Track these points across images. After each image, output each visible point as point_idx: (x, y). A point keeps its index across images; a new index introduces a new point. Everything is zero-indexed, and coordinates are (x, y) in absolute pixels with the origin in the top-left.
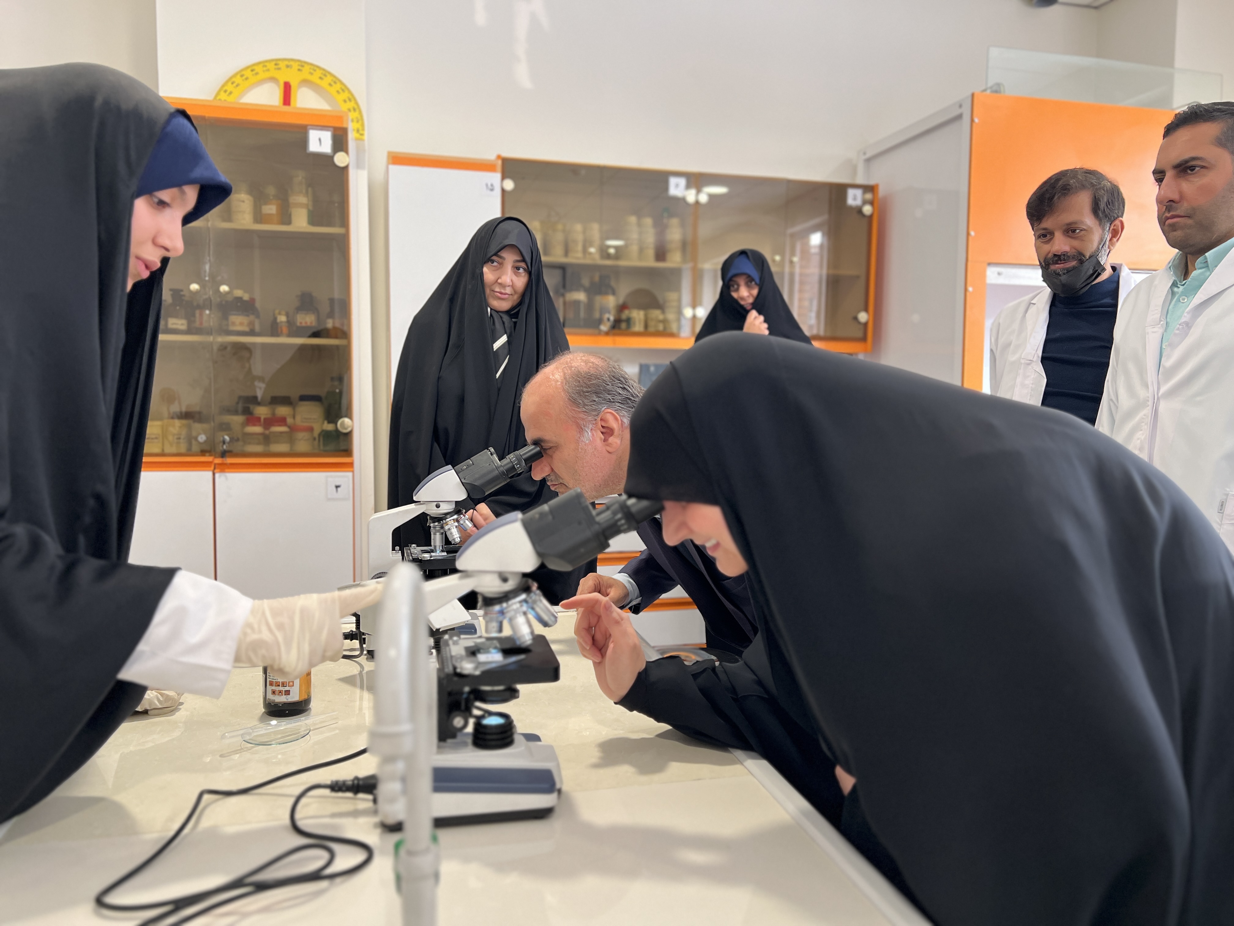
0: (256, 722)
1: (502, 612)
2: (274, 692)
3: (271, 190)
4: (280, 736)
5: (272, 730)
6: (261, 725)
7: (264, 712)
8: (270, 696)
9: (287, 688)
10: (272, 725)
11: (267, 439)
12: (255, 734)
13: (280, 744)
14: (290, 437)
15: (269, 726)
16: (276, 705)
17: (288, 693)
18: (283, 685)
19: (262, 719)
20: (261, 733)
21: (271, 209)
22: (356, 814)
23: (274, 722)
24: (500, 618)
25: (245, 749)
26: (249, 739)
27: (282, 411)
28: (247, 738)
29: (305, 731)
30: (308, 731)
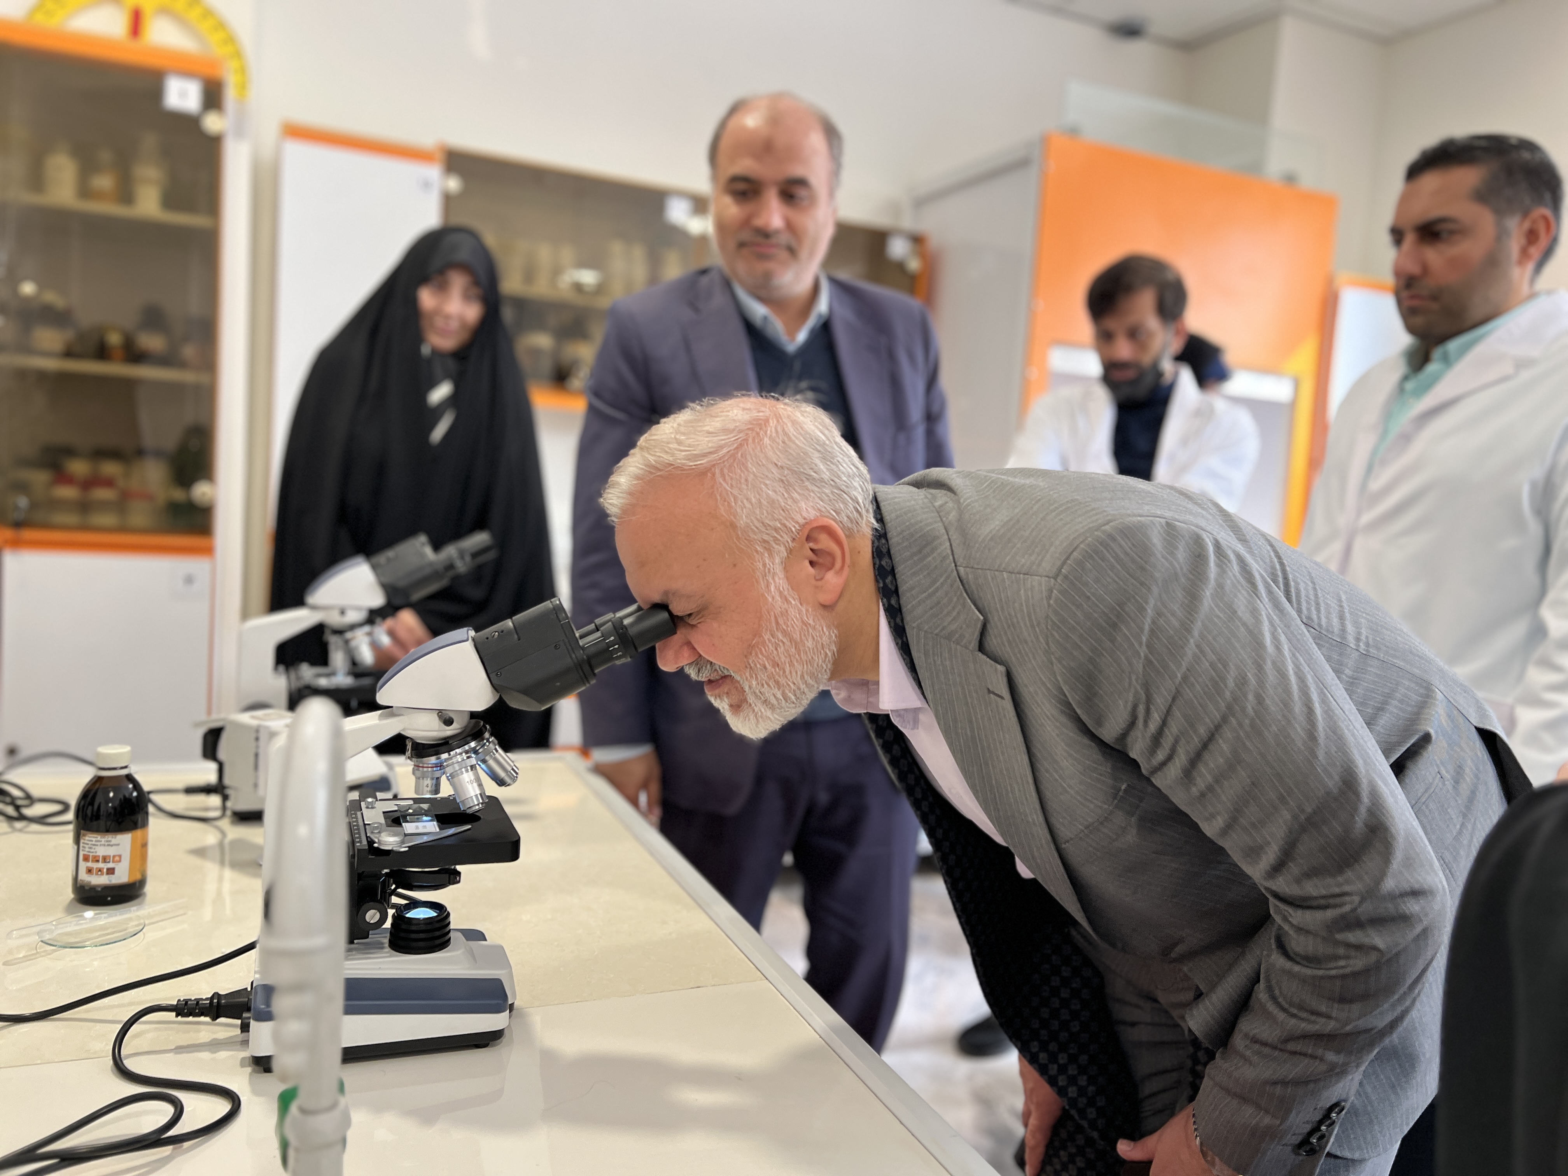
0: (60, 914)
1: (440, 766)
2: (89, 871)
3: (105, 156)
4: (97, 934)
5: (85, 926)
6: (69, 918)
7: (73, 898)
8: (83, 876)
9: (111, 865)
10: (86, 919)
11: (84, 507)
12: (60, 931)
13: (96, 946)
14: (121, 505)
15: (82, 920)
16: (93, 888)
17: (111, 871)
18: (105, 859)
19: (69, 910)
20: (69, 929)
21: (104, 182)
22: (215, 1045)
23: (89, 913)
24: (437, 774)
25: (43, 954)
26: (49, 939)
27: (110, 468)
28: (47, 937)
29: (137, 926)
30: (141, 927)
